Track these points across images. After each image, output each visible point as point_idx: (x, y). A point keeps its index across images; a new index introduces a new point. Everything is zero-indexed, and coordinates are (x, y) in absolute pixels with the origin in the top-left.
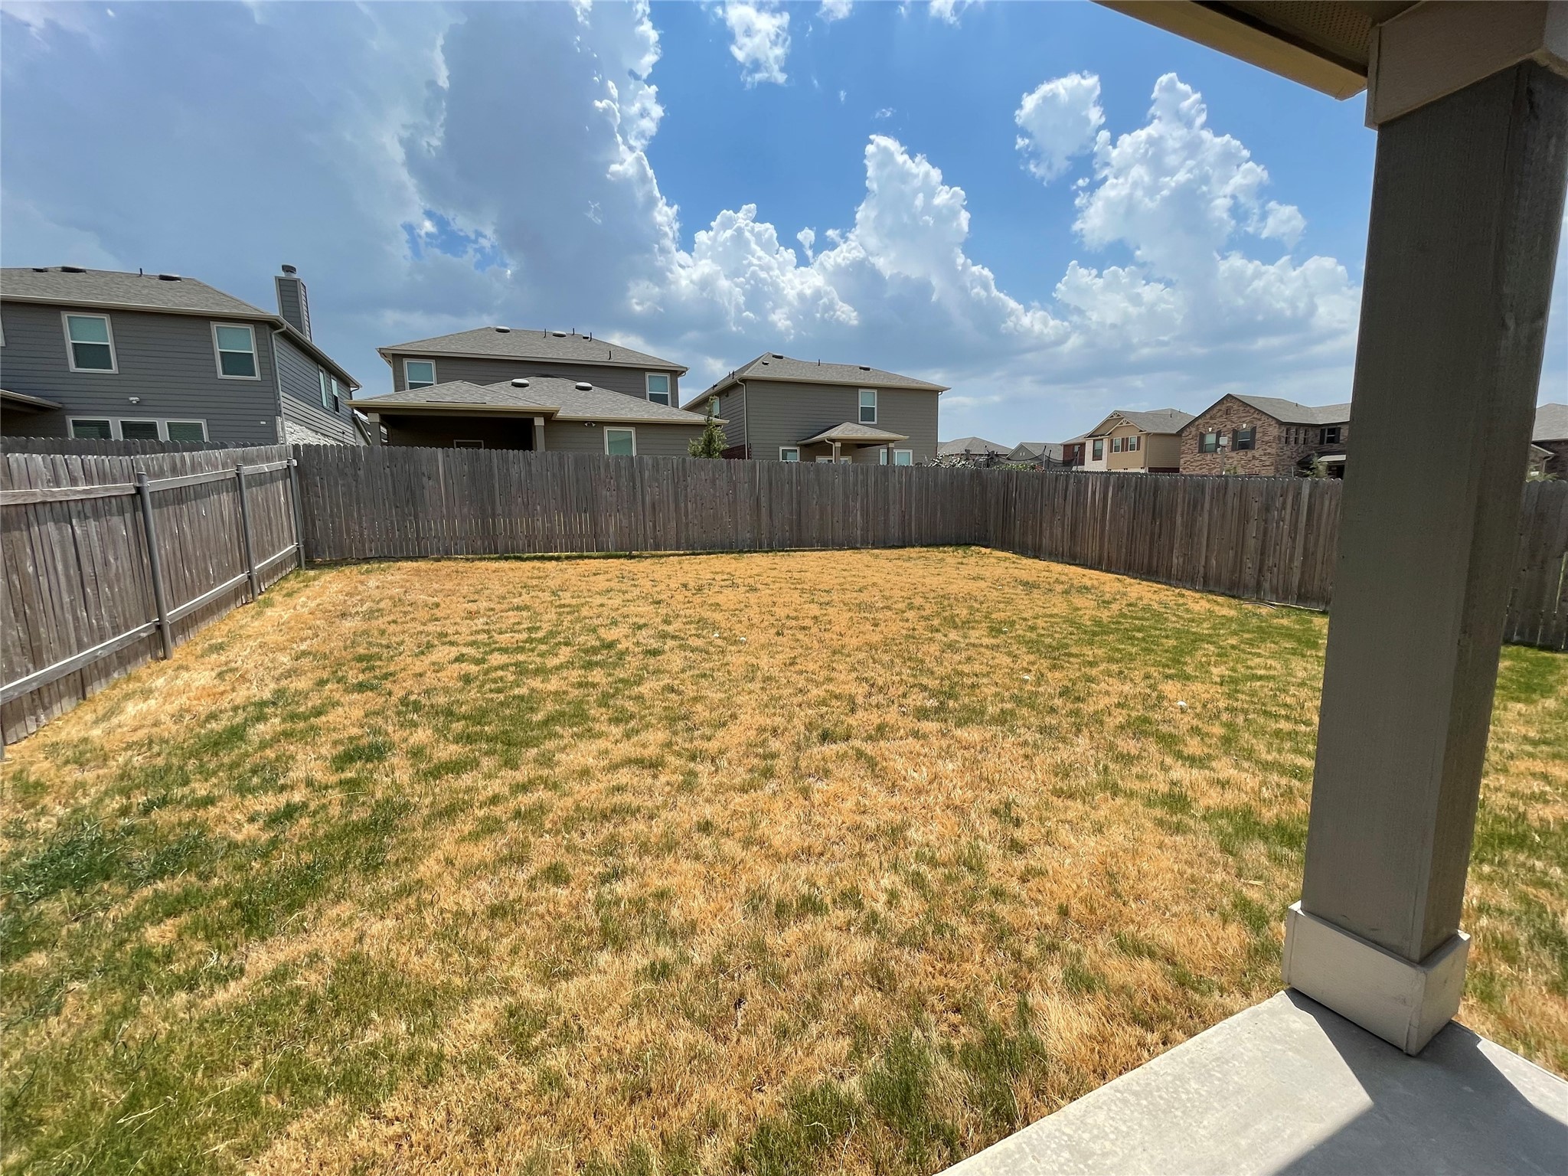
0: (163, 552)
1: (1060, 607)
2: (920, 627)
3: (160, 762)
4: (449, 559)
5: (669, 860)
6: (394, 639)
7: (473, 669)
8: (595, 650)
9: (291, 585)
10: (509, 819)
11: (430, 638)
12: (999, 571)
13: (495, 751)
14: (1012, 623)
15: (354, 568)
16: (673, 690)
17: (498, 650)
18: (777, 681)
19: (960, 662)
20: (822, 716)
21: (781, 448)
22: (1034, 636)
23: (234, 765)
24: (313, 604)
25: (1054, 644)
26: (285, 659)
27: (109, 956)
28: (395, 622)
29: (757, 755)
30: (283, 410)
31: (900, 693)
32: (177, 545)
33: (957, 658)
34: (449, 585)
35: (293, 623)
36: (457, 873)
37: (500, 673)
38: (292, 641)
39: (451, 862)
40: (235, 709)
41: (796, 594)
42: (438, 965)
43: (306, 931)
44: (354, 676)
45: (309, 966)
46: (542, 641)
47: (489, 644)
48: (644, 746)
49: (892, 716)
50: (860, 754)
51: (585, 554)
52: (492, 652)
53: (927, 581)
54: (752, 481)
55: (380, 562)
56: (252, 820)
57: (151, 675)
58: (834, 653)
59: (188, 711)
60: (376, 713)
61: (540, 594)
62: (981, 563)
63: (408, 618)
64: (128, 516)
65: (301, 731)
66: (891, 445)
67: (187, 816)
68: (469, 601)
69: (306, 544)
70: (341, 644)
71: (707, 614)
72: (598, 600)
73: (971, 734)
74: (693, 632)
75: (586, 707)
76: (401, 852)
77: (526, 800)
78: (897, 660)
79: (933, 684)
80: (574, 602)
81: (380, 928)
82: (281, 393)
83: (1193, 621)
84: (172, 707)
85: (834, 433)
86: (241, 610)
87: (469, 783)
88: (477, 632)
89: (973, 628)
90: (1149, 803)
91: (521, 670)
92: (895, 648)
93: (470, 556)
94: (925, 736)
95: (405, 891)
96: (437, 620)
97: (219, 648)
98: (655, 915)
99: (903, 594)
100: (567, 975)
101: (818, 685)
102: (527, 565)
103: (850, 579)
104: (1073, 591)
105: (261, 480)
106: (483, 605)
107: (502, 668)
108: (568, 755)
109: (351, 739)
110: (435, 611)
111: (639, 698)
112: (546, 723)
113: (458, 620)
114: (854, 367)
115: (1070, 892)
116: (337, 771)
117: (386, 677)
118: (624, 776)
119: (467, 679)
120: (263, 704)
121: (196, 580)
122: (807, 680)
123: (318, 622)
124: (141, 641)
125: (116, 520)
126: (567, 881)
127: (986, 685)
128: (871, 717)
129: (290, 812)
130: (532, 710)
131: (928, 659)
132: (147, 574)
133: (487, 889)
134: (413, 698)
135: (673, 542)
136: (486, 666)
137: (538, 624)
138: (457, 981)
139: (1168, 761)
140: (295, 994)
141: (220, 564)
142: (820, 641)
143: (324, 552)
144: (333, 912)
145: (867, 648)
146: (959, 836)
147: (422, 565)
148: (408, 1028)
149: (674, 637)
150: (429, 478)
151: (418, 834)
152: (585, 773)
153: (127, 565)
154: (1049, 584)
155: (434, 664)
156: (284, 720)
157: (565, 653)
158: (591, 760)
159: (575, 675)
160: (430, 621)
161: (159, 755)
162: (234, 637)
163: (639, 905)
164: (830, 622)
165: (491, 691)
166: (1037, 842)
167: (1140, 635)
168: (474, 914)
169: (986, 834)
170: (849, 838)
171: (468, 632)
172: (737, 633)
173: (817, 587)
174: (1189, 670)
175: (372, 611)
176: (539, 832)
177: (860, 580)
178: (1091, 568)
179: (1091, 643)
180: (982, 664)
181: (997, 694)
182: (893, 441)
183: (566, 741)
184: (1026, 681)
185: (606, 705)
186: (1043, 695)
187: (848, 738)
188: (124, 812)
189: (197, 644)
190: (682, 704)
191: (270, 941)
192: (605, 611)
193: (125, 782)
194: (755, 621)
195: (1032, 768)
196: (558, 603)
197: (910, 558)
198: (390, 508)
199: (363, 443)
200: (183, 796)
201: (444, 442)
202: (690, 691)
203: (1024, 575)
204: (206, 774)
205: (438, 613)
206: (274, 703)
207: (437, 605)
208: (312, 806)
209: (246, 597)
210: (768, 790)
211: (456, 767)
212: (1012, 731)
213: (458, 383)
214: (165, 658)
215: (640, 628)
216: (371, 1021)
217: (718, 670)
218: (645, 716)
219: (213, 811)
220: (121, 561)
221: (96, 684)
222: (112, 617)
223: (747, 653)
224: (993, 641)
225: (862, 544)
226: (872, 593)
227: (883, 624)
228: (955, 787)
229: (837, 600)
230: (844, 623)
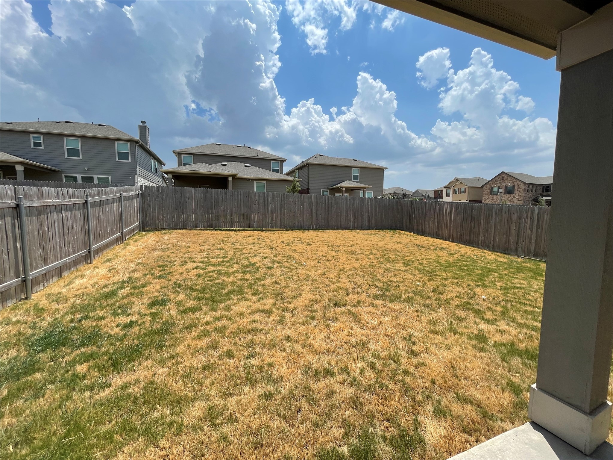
0: (93, 224)
1: (433, 256)
2: (375, 262)
3: (86, 302)
4: (195, 229)
5: (273, 351)
6: (173, 259)
7: (202, 272)
8: (247, 266)
9: (137, 237)
10: (212, 331)
11: (186, 259)
12: (408, 240)
13: (208, 304)
14: (413, 262)
15: (159, 232)
16: (277, 283)
17: (211, 265)
18: (317, 281)
19: (391, 277)
20: (335, 296)
21: (321, 190)
22: (421, 267)
23: (112, 305)
24: (144, 245)
25: (430, 270)
26: (133, 265)
27: (63, 375)
28: (173, 253)
29: (309, 311)
30: (138, 173)
31: (367, 288)
32: (98, 222)
33: (390, 275)
34: (194, 239)
35: (136, 252)
36: (191, 351)
37: (211, 274)
38: (136, 258)
39: (190, 347)
40: (114, 283)
41: (326, 247)
42: (183, 388)
43: (134, 370)
44: (157, 273)
45: (135, 384)
46: (228, 262)
47: (208, 263)
48: (265, 305)
49: (363, 297)
50: (350, 312)
51: (245, 229)
52: (209, 265)
53: (378, 243)
54: (310, 203)
55: (169, 230)
56: (117, 326)
57: (85, 269)
58: (341, 271)
59: (97, 283)
60: (165, 287)
61: (228, 244)
62: (400, 237)
63: (178, 251)
64: (81, 210)
65: (137, 293)
66: (365, 190)
67: (94, 323)
68: (201, 246)
69: (143, 222)
70: (153, 260)
71: (291, 254)
72: (250, 247)
73: (396, 306)
74: (285, 260)
75: (243, 288)
76: (171, 342)
77: (219, 324)
78: (366, 275)
79: (380, 285)
80: (240, 247)
81: (162, 371)
82: (138, 167)
83: (488, 263)
84: (92, 282)
85: (342, 185)
86: (118, 246)
87: (198, 316)
88: (204, 258)
89: (397, 263)
90: (470, 338)
91: (219, 273)
92: (365, 270)
93: (202, 229)
94: (376, 306)
95: (172, 357)
96: (189, 252)
97: (109, 260)
98: (267, 373)
99: (368, 248)
100: (232, 395)
101: (334, 283)
102: (224, 232)
103: (347, 242)
104: (438, 249)
105: (128, 198)
106: (206, 247)
107: (212, 272)
108: (236, 307)
109: (155, 297)
110: (188, 249)
111: (264, 285)
112: (228, 294)
113: (197, 253)
114: (351, 159)
115: (436, 374)
116: (149, 309)
117: (169, 273)
118: (257, 316)
119: (199, 276)
120: (124, 282)
121: (103, 235)
122: (329, 281)
123: (145, 252)
124: (83, 256)
125: (77, 212)
126: (233, 357)
127: (402, 286)
128: (355, 297)
129: (131, 324)
130: (223, 288)
131: (378, 275)
132: (87, 232)
133: (203, 358)
134: (179, 282)
135: (279, 225)
136: (206, 271)
137: (226, 255)
138: (190, 395)
139: (478, 321)
140: (129, 395)
141: (112, 229)
142: (335, 266)
143: (149, 226)
144: (145, 364)
145: (354, 270)
146: (390, 348)
147: (185, 231)
148: (170, 412)
149: (278, 262)
150: (189, 199)
151: (178, 335)
152: (242, 314)
153: (80, 229)
154: (428, 246)
155: (187, 269)
156: (131, 289)
157: (236, 267)
158: (244, 309)
159: (239, 275)
160: (186, 253)
161: (86, 300)
162: (116, 256)
163: (261, 368)
164: (339, 258)
165: (208, 281)
166: (422, 352)
167: (466, 268)
168: (197, 368)
169: (401, 347)
170: (345, 346)
171: (200, 257)
172: (302, 261)
173: (334, 244)
174: (487, 283)
175: (165, 248)
176: (223, 337)
177: (352, 242)
178: (445, 240)
179: (445, 271)
180: (400, 277)
181: (406, 290)
182: (365, 188)
183: (235, 301)
184: (418, 286)
185: (251, 288)
186: (425, 291)
187: (345, 305)
188: (72, 321)
189: (102, 258)
190: (280, 289)
191: (121, 374)
192: (252, 251)
193: (73, 310)
194: (309, 257)
195: (420, 321)
196: (234, 247)
197: (371, 234)
198: (174, 210)
199: (165, 185)
200: (94, 316)
201: (195, 185)
202: (284, 284)
203: (418, 242)
204: (102, 308)
205: (189, 250)
206: (128, 282)
207: (189, 247)
208: (139, 322)
209: (120, 242)
210: (313, 325)
211: (193, 310)
212: (412, 305)
213: (201, 164)
214: (90, 263)
215: (265, 258)
216: (157, 408)
217: (295, 276)
218: (266, 293)
219: (104, 322)
220: (78, 227)
221: (65, 272)
222: (73, 248)
223: (306, 269)
224: (405, 268)
225: (352, 228)
226: (356, 247)
227: (360, 260)
228: (388, 327)
229: (342, 250)
230: (345, 259)
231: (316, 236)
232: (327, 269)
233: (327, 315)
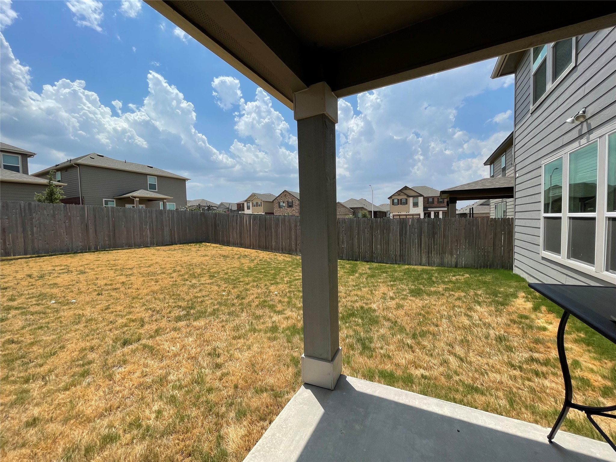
1: (237, 264)
2: (179, 280)
12: (214, 252)
14: (219, 272)
16: (13, 342)
18: (95, 320)
19: (196, 292)
20: (124, 333)
21: (104, 200)
22: (226, 276)
25: (234, 278)
29: (78, 365)
31: (168, 312)
33: (195, 290)
41: (112, 272)
49: (163, 323)
50: (145, 346)
53: (183, 259)
54: (83, 216)
58: (133, 299)
62: (206, 249)
66: (165, 201)
71: (46, 291)
73: (201, 323)
74: (34, 303)
78: (167, 297)
79: (183, 304)
83: (279, 263)
85: (135, 194)
89: (203, 277)
90: (266, 332)
92: (166, 291)
94: (179, 329)
99: (171, 266)
101: (122, 317)
103: (143, 262)
104: (242, 257)
114: (144, 166)
115: (238, 377)
122: (116, 315)
127: (207, 300)
128: (152, 327)
131: (182, 294)
135: (21, 251)
139: (272, 314)
142: (125, 294)
145: (152, 293)
146: (193, 370)
149: (17, 308)
154: (233, 255)
164: (131, 284)
166: (226, 361)
167: (263, 271)
169: (205, 365)
170: (136, 392)
172: (69, 298)
173: (125, 267)
174: (278, 281)
177: (150, 261)
178: (247, 248)
179: (247, 276)
180: (206, 291)
181: (212, 303)
182: (165, 199)
184: (223, 295)
186: (230, 299)
187: (139, 340)
190: (21, 348)
194: (83, 290)
195: (225, 331)
197: (175, 250)
202: (29, 339)
203: (223, 253)
210: (84, 384)
212: (217, 317)
217: (53, 322)
223: (75, 309)
224: (211, 281)
225: (151, 245)
226: (156, 267)
227: (160, 281)
228: (192, 348)
229: (136, 272)
230: (140, 283)
231: (95, 259)
232: (112, 301)
233: (110, 361)
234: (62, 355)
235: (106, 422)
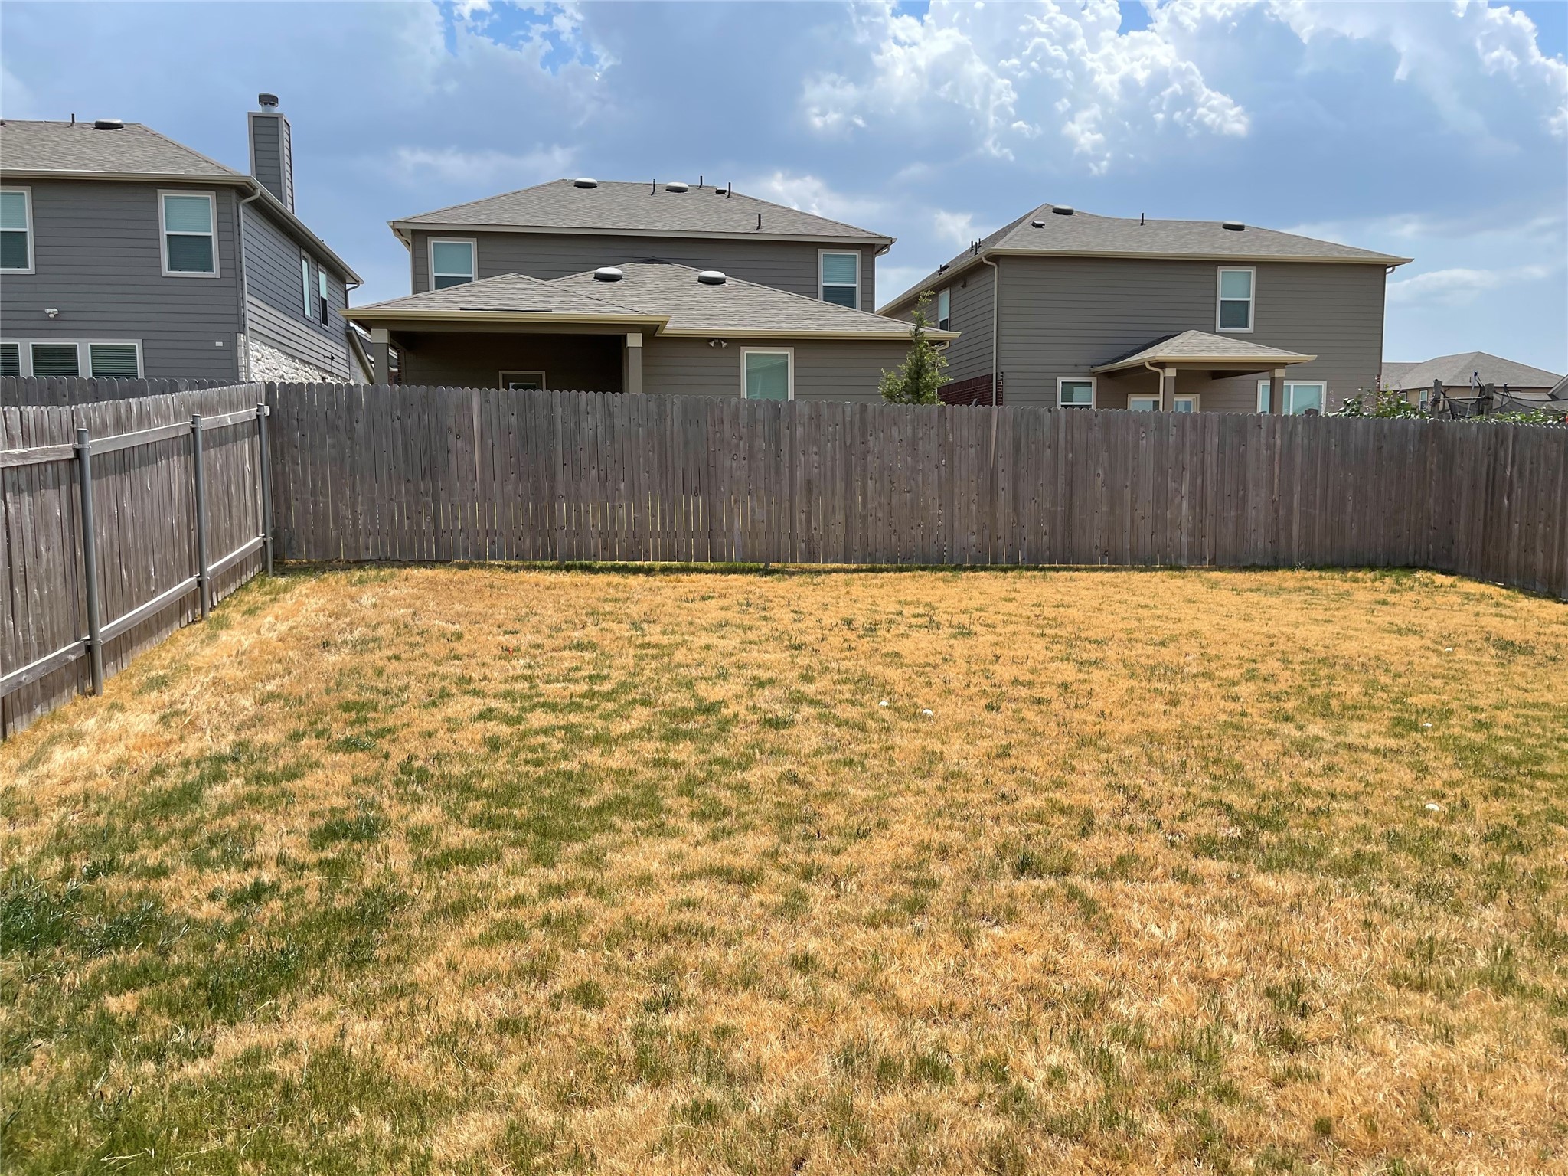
0: (99, 541)
2: (1257, 717)
3: (101, 821)
4: (482, 566)
5: (744, 996)
6: (396, 683)
7: (504, 730)
8: (685, 715)
9: (254, 596)
10: (533, 926)
11: (446, 683)
12: (1459, 619)
13: (525, 841)
14: (1446, 714)
15: (341, 575)
16: (795, 781)
17: (542, 705)
18: (966, 780)
20: (1029, 837)
22: (1479, 738)
23: (188, 833)
24: (283, 627)
26: (246, 702)
28: (397, 658)
29: (906, 881)
30: (249, 324)
31: (1179, 813)
32: (115, 532)
33: (1308, 765)
34: (478, 607)
35: (256, 653)
36: (460, 980)
37: (542, 739)
38: (256, 677)
39: (455, 968)
40: (186, 764)
41: (1040, 645)
42: (430, 1073)
43: (278, 1019)
44: (340, 732)
45: (284, 1054)
46: (609, 696)
47: (530, 697)
48: (736, 853)
49: (1151, 846)
50: (1073, 894)
51: (693, 564)
52: (533, 708)
53: (1300, 632)
55: (379, 568)
56: (213, 897)
57: (79, 714)
58: (1082, 743)
59: (128, 763)
60: (367, 781)
61: (614, 626)
62: (1425, 602)
63: (417, 652)
64: (63, 488)
65: (271, 797)
67: (137, 886)
68: (506, 633)
69: (276, 536)
70: (323, 685)
71: (876, 669)
72: (704, 639)
73: (1285, 885)
74: (848, 696)
75: (660, 794)
76: (395, 950)
77: (557, 906)
78: (1192, 763)
80: (665, 640)
81: (363, 1031)
82: (247, 297)
84: (109, 756)
86: (186, 631)
87: (486, 878)
88: (515, 679)
89: (1361, 719)
91: (573, 736)
92: (1196, 743)
93: (513, 563)
94: (1196, 880)
95: (397, 992)
96: (457, 657)
97: (161, 683)
98: (710, 1053)
99: (1245, 653)
100: (586, 1103)
101: (1036, 789)
102: (600, 579)
103: (1148, 623)
105: (222, 437)
106: (527, 638)
107: (546, 731)
108: (625, 855)
109: (333, 811)
110: (456, 645)
111: (743, 788)
112: (599, 810)
113: (488, 660)
116: (316, 848)
117: (382, 733)
118: (699, 889)
119: (494, 744)
120: (221, 759)
121: (134, 583)
122: (1021, 782)
123: (291, 653)
124: (68, 665)
125: (51, 495)
126: (601, 1005)
127: (1344, 813)
128: (1112, 845)
129: (258, 892)
130: (582, 792)
131: (1251, 765)
132: (81, 572)
133: (497, 1003)
134: (417, 764)
135: (839, 548)
136: (522, 728)
137: (605, 671)
138: (450, 1092)
140: (270, 1079)
141: (164, 562)
142: (1063, 724)
143: (300, 551)
144: (309, 1006)
145: (1145, 741)
147: (440, 573)
148: (393, 1129)
149: (813, 703)
150: (458, 437)
151: (416, 932)
152: (646, 880)
153: (59, 559)
155: (449, 720)
156: (248, 781)
157: (640, 716)
158: (656, 865)
159: (650, 748)
160: (448, 658)
161: (98, 813)
162: (181, 669)
163: (691, 1040)
164: (1090, 694)
165: (526, 762)
168: (479, 1026)
171: (501, 678)
172: (920, 702)
173: (1084, 634)
175: (364, 641)
176: (574, 944)
177: (1171, 625)
180: (1352, 778)
181: (1356, 830)
182: (1281, 366)
183: (624, 837)
184: (1426, 813)
185: (691, 795)
186: (1450, 836)
187: (1062, 871)
188: (67, 874)
189: (132, 676)
190: (806, 800)
191: (239, 1026)
192: (712, 657)
193: (62, 843)
194: (955, 685)
196: (639, 641)
197: (1279, 590)
198: (399, 484)
199: (364, 381)
200: (131, 865)
201: (484, 379)
202: (822, 782)
203: (1509, 630)
204: (158, 842)
205: (460, 648)
206: (235, 760)
207: (459, 636)
208: (285, 887)
209: (194, 614)
211: (469, 858)
212: (1360, 887)
213: (510, 277)
214: (93, 693)
215: (761, 685)
216: (351, 1116)
217: (875, 757)
218: (745, 814)
219: (166, 884)
220: (52, 554)
221: (17, 720)
222: (40, 630)
223: (928, 734)
224: (1392, 743)
225: (1190, 561)
226: (1186, 649)
227: (1188, 703)
228: (1218, 953)
229: (1115, 656)
230: (1115, 697)
231: (1004, 595)
232: (1022, 736)
233: (976, 900)
234: (879, 842)
235: (933, 1034)
